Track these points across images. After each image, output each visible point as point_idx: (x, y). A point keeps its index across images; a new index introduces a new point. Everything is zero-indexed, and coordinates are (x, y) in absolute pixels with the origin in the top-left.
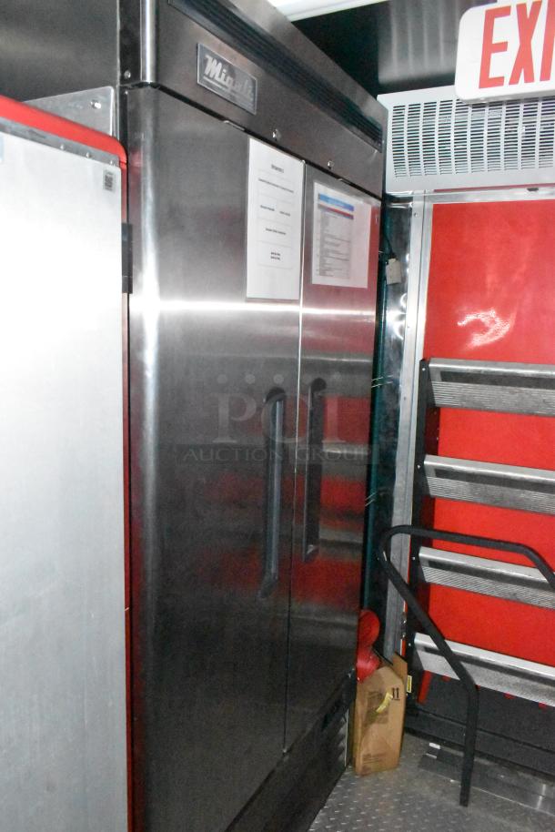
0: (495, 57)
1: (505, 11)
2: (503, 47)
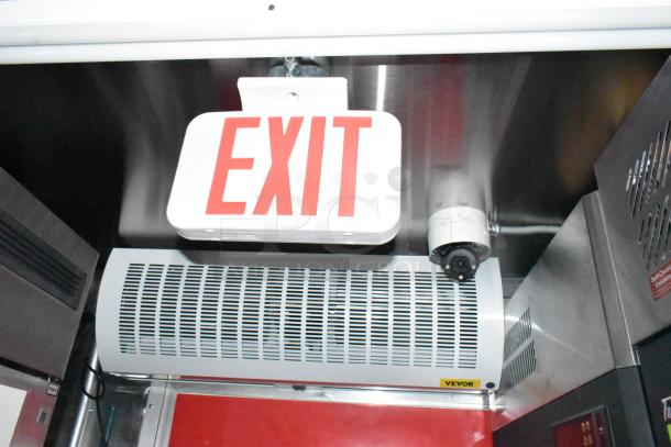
0: (234, 176)
2: (247, 164)
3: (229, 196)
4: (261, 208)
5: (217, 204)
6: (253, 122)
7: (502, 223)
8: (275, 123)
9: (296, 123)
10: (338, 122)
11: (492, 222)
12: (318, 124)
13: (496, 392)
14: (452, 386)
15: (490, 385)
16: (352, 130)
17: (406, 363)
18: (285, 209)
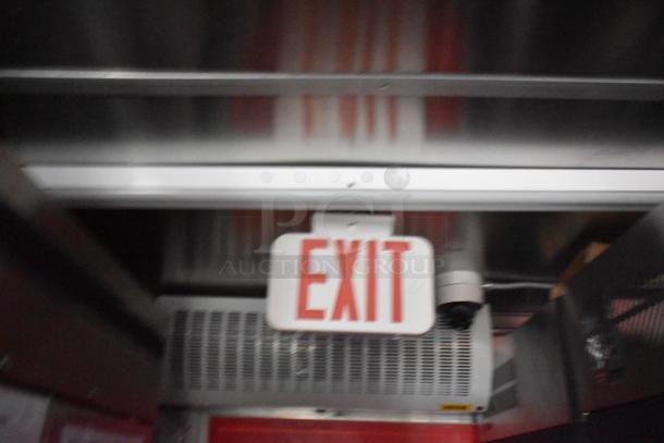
1: (322, 244)
2: (321, 278)
3: (313, 305)
5: (304, 312)
8: (340, 244)
9: (356, 244)
10: (388, 245)
11: (485, 279)
13: (485, 414)
15: (480, 409)
16: (398, 250)
17: (412, 393)
18: (354, 316)
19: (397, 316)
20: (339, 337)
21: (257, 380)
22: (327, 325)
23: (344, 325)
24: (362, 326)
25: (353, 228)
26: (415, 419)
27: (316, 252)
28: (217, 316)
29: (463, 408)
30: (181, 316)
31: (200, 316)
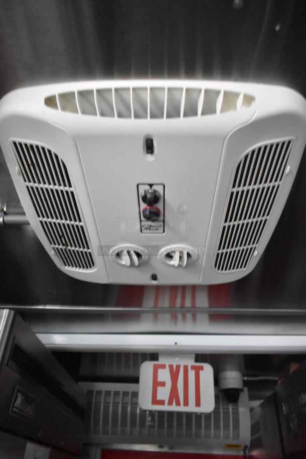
0: (160, 389)
2: (163, 384)
3: (159, 397)
4: (170, 403)
5: (155, 401)
6: (163, 367)
7: (248, 376)
8: (171, 367)
9: (178, 367)
10: (193, 367)
11: (244, 375)
12: (186, 368)
13: (249, 450)
14: (230, 446)
15: (246, 447)
16: (197, 370)
17: (210, 437)
18: (178, 404)
19: (198, 404)
20: (171, 414)
21: (128, 429)
22: (166, 408)
23: (174, 408)
24: (182, 408)
25: (177, 359)
26: (216, 452)
27: (160, 371)
28: (108, 393)
29: (237, 446)
30: (90, 392)
31: (99, 393)
